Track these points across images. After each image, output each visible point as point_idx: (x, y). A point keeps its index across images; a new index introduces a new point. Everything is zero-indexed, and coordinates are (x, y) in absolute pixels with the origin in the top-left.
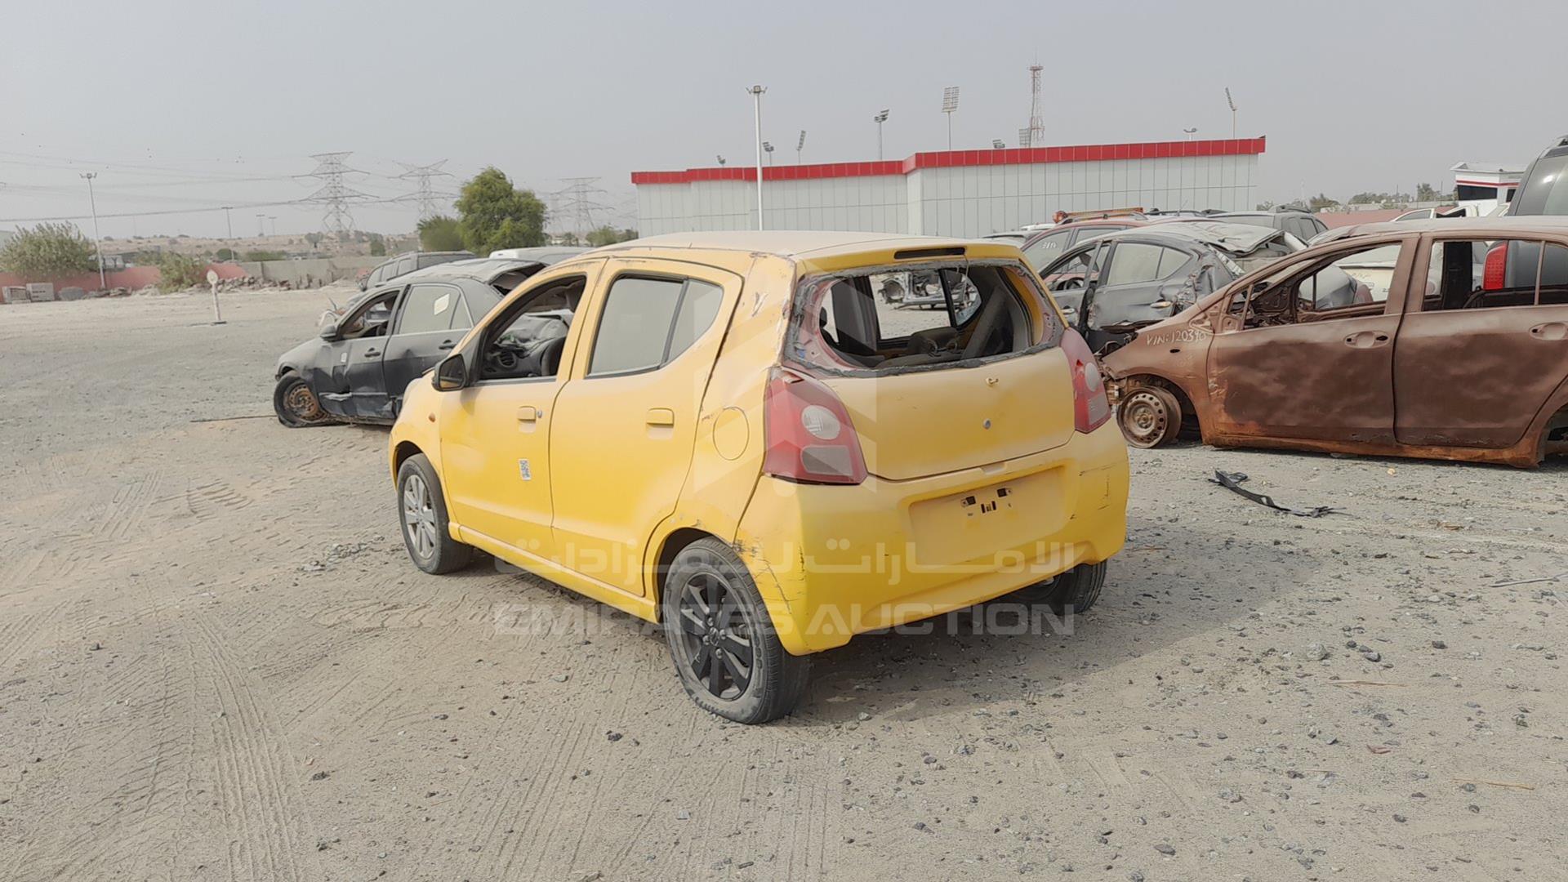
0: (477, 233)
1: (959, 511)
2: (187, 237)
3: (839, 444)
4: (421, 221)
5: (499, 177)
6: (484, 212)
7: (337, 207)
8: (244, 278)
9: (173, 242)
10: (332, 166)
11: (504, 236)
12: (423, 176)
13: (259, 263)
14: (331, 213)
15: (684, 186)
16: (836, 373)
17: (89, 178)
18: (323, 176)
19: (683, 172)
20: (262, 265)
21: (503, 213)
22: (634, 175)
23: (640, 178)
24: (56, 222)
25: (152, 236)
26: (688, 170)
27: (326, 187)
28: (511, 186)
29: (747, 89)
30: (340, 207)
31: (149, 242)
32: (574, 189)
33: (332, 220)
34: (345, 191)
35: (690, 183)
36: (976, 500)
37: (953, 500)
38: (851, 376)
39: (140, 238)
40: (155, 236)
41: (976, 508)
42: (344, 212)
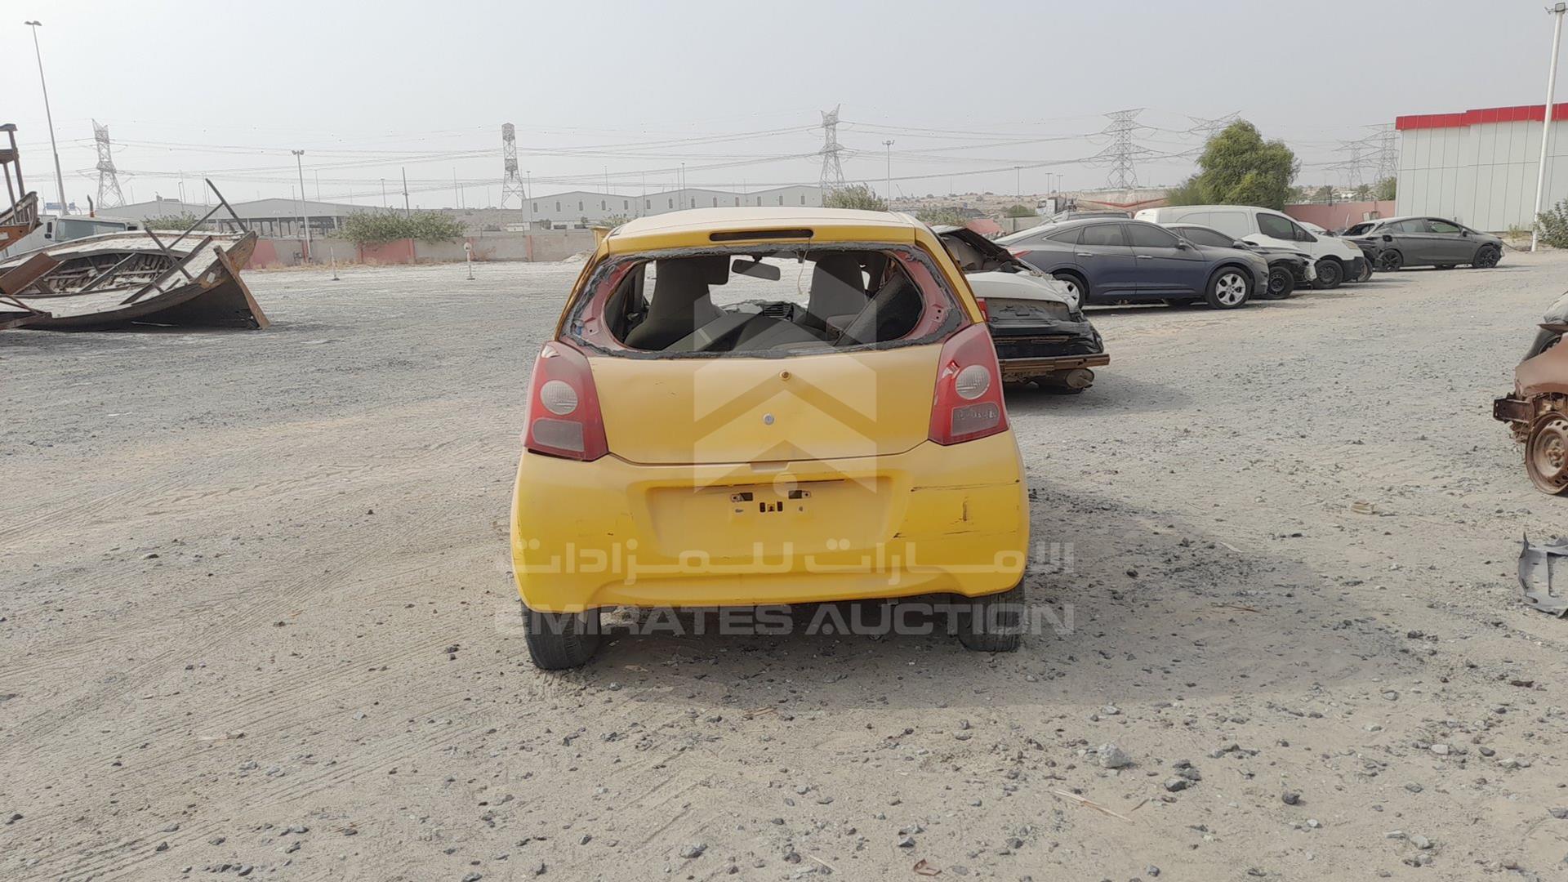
0: (1217, 189)
1: (726, 506)
2: (992, 194)
3: (573, 420)
4: (1193, 176)
5: (1246, 128)
6: (1226, 167)
7: (1122, 163)
8: (997, 234)
9: (980, 199)
10: (1124, 122)
11: (1243, 190)
12: (1213, 129)
13: (1012, 219)
14: (1116, 169)
15: (1464, 130)
16: (605, 352)
17: (888, 144)
18: (1113, 133)
19: (1463, 114)
20: (1014, 220)
21: (1248, 167)
22: (1399, 119)
23: (1406, 123)
24: (858, 184)
25: (964, 194)
26: (1468, 111)
27: (1115, 145)
28: (1258, 137)
29: (1546, 9)
30: (1125, 164)
31: (961, 199)
32: (1381, 136)
33: (1116, 175)
34: (1132, 148)
35: (1469, 126)
36: (754, 496)
37: (722, 493)
38: (619, 356)
39: (954, 196)
40: (966, 194)
41: (754, 505)
42: (1128, 169)
